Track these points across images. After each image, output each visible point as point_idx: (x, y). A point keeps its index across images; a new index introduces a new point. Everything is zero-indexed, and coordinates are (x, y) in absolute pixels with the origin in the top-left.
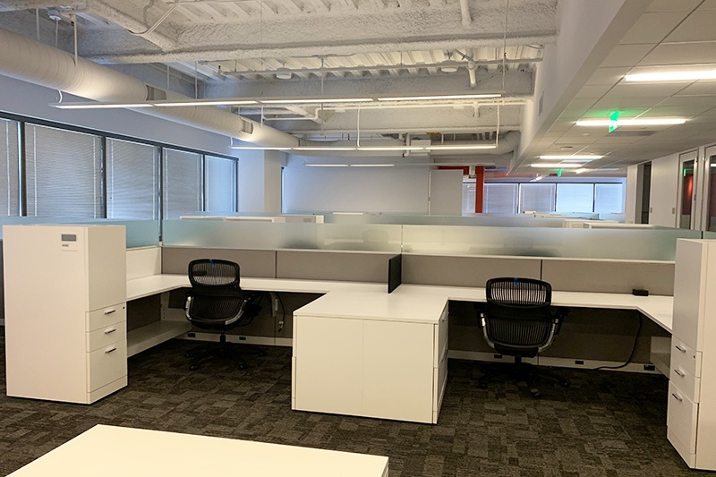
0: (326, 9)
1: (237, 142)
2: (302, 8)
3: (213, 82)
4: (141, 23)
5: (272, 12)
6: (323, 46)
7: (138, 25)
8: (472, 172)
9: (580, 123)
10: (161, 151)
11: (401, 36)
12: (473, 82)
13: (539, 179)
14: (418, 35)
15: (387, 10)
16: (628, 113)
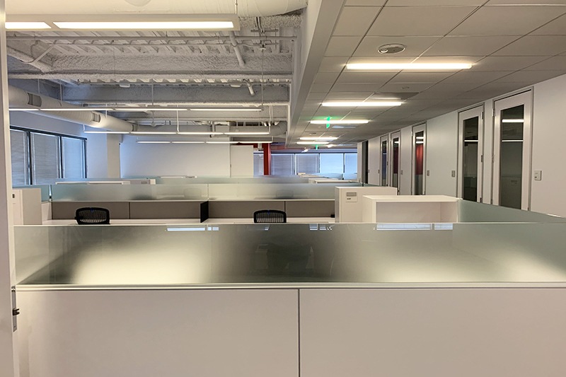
0: (156, 52)
1: (88, 128)
2: (140, 50)
3: (70, 86)
4: (29, 56)
5: (120, 52)
6: (154, 74)
7: (28, 58)
8: (260, 147)
9: (312, 122)
10: (29, 135)
11: (203, 70)
12: (252, 92)
13: (306, 151)
14: (213, 70)
15: (194, 54)
16: (334, 118)
